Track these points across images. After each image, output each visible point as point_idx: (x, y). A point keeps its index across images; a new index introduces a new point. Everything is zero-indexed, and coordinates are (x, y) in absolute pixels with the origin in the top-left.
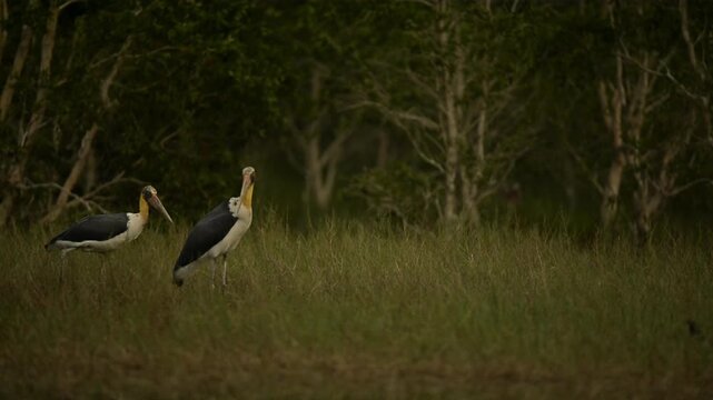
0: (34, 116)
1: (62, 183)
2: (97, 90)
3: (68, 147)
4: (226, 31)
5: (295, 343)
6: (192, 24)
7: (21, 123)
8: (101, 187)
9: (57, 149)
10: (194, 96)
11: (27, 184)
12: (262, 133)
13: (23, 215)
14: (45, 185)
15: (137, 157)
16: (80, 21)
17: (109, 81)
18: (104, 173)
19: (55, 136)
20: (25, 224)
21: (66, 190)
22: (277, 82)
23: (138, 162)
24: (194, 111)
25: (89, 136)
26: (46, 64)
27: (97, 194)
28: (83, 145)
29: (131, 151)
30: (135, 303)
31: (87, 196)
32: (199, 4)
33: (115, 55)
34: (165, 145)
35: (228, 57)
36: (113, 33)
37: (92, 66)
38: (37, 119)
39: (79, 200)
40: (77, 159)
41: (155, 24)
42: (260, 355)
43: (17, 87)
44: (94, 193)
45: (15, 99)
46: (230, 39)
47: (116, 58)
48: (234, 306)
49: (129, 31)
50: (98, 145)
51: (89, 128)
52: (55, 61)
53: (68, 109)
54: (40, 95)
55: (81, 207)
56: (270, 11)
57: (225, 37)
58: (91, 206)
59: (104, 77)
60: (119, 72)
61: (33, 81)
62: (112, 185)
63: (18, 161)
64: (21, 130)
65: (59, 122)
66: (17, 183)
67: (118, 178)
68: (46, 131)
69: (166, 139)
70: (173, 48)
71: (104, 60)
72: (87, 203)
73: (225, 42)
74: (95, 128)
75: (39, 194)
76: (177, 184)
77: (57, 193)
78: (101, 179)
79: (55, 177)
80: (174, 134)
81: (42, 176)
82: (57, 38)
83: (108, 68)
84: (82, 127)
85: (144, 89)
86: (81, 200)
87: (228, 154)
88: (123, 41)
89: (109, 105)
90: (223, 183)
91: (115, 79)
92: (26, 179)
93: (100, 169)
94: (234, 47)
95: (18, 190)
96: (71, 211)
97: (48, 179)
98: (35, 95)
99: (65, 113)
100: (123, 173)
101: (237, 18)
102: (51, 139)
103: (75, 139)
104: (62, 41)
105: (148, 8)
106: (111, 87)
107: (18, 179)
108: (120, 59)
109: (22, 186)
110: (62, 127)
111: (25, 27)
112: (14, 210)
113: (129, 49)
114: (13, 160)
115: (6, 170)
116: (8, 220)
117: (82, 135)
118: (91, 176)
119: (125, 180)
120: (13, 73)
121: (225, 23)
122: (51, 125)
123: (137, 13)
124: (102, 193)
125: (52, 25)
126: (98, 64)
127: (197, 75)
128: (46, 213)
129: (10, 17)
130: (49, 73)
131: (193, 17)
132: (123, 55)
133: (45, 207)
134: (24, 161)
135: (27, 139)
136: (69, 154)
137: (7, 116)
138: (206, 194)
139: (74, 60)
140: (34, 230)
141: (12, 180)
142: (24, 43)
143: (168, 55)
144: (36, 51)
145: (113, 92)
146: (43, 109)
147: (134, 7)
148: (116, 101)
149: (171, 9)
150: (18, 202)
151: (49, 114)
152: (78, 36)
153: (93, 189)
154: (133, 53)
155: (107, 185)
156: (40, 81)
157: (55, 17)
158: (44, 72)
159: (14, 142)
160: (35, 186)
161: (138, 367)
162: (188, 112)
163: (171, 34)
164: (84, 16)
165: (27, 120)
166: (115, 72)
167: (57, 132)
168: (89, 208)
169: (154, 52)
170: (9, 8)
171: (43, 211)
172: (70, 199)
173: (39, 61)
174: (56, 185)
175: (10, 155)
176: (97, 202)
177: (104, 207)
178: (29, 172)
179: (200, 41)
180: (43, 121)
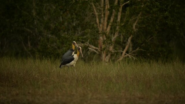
0: (116, 33)
1: (123, 50)
2: (132, 26)
3: (125, 41)
4: (166, 11)
5: (183, 92)
6: (157, 9)
7: (113, 35)
8: (133, 51)
9: (122, 42)
10: (157, 27)
11: (114, 51)
12: (175, 37)
13: (113, 59)
14: (119, 51)
15: (142, 44)
16: (128, 8)
17: (135, 24)
18: (134, 48)
19: (121, 38)
20: (114, 61)
21: (124, 52)
22: (179, 24)
23: (143, 45)
24: (157, 32)
25: (130, 38)
26: (119, 20)
27: (132, 53)
28: (129, 40)
29: (141, 42)
30: (142, 82)
31: (129, 54)
32: (159, 4)
33: (137, 17)
34: (150, 41)
35: (166, 18)
36: (136, 11)
37: (131, 20)
38: (117, 34)
39: (127, 55)
40: (127, 44)
41: (147, 9)
42: (174, 95)
43: (112, 26)
44: (131, 53)
45: (111, 29)
46: (167, 13)
47: (137, 18)
48: (167, 82)
49: (141, 11)
50: (132, 41)
51: (130, 36)
52: (121, 19)
53: (124, 31)
54: (117, 28)
55: (128, 57)
56: (177, 5)
57: (166, 12)
58: (130, 56)
59: (134, 23)
60: (138, 22)
61: (116, 24)
62: (136, 51)
63: (112, 45)
64: (113, 37)
65: (122, 35)
66: (111, 50)
67: (138, 49)
68: (119, 37)
69: (150, 39)
70: (152, 15)
71: (134, 18)
72: (129, 56)
73: (165, 14)
74: (132, 36)
75: (117, 53)
76: (153, 51)
77: (122, 53)
78: (133, 49)
79: (122, 49)
80: (152, 38)
81: (118, 49)
82: (122, 13)
83: (135, 20)
84: (128, 36)
85: (144, 26)
86: (128, 55)
87: (166, 43)
88: (139, 13)
89: (135, 30)
90: (165, 50)
91: (137, 23)
92: (114, 49)
93: (133, 47)
94: (168, 15)
95: (112, 52)
96: (125, 58)
97: (120, 49)
98: (116, 27)
99: (124, 32)
100: (139, 48)
101: (169, 7)
102: (120, 39)
103: (126, 39)
104: (123, 13)
105: (145, 5)
106: (136, 26)
107: (112, 49)
108: (138, 18)
109: (113, 51)
110: (123, 36)
111: (114, 10)
112: (111, 58)
113: (140, 16)
114: (110, 44)
115: (109, 47)
116: (109, 60)
117: (128, 38)
118: (131, 49)
119: (139, 50)
120: (110, 22)
121: (165, 8)
122: (120, 35)
123: (142, 6)
124: (134, 53)
125: (121, 10)
126: (132, 20)
127: (158, 22)
128: (119, 58)
129: (110, 7)
130: (120, 22)
131: (157, 7)
132: (139, 17)
133: (119, 56)
134: (113, 45)
135: (114, 39)
136: (125, 43)
137: (109, 33)
138: (160, 53)
139: (126, 19)
140: (116, 63)
141: (110, 50)
142: (113, 14)
143: (150, 17)
144: (116, 16)
145: (136, 27)
146: (118, 31)
147: (142, 5)
148: (137, 29)
149: (151, 5)
150: (112, 55)
151: (120, 32)
152: (127, 12)
153: (131, 52)
154: (142, 16)
155: (135, 51)
156: (117, 24)
157: (121, 7)
158: (118, 22)
159: (111, 40)
160: (116, 51)
161: (142, 98)
162: (156, 32)
163: (151, 12)
164: (129, 7)
165: (114, 34)
166: (137, 21)
167: (122, 37)
168: (130, 57)
169: (147, 16)
170: (110, 5)
171: (118, 58)
172: (125, 54)
173: (117, 19)
174: (122, 51)
175: (110, 43)
176: (132, 55)
177: (134, 57)
178: (115, 48)
179: (159, 13)
180: (118, 34)
